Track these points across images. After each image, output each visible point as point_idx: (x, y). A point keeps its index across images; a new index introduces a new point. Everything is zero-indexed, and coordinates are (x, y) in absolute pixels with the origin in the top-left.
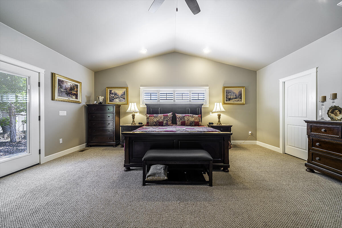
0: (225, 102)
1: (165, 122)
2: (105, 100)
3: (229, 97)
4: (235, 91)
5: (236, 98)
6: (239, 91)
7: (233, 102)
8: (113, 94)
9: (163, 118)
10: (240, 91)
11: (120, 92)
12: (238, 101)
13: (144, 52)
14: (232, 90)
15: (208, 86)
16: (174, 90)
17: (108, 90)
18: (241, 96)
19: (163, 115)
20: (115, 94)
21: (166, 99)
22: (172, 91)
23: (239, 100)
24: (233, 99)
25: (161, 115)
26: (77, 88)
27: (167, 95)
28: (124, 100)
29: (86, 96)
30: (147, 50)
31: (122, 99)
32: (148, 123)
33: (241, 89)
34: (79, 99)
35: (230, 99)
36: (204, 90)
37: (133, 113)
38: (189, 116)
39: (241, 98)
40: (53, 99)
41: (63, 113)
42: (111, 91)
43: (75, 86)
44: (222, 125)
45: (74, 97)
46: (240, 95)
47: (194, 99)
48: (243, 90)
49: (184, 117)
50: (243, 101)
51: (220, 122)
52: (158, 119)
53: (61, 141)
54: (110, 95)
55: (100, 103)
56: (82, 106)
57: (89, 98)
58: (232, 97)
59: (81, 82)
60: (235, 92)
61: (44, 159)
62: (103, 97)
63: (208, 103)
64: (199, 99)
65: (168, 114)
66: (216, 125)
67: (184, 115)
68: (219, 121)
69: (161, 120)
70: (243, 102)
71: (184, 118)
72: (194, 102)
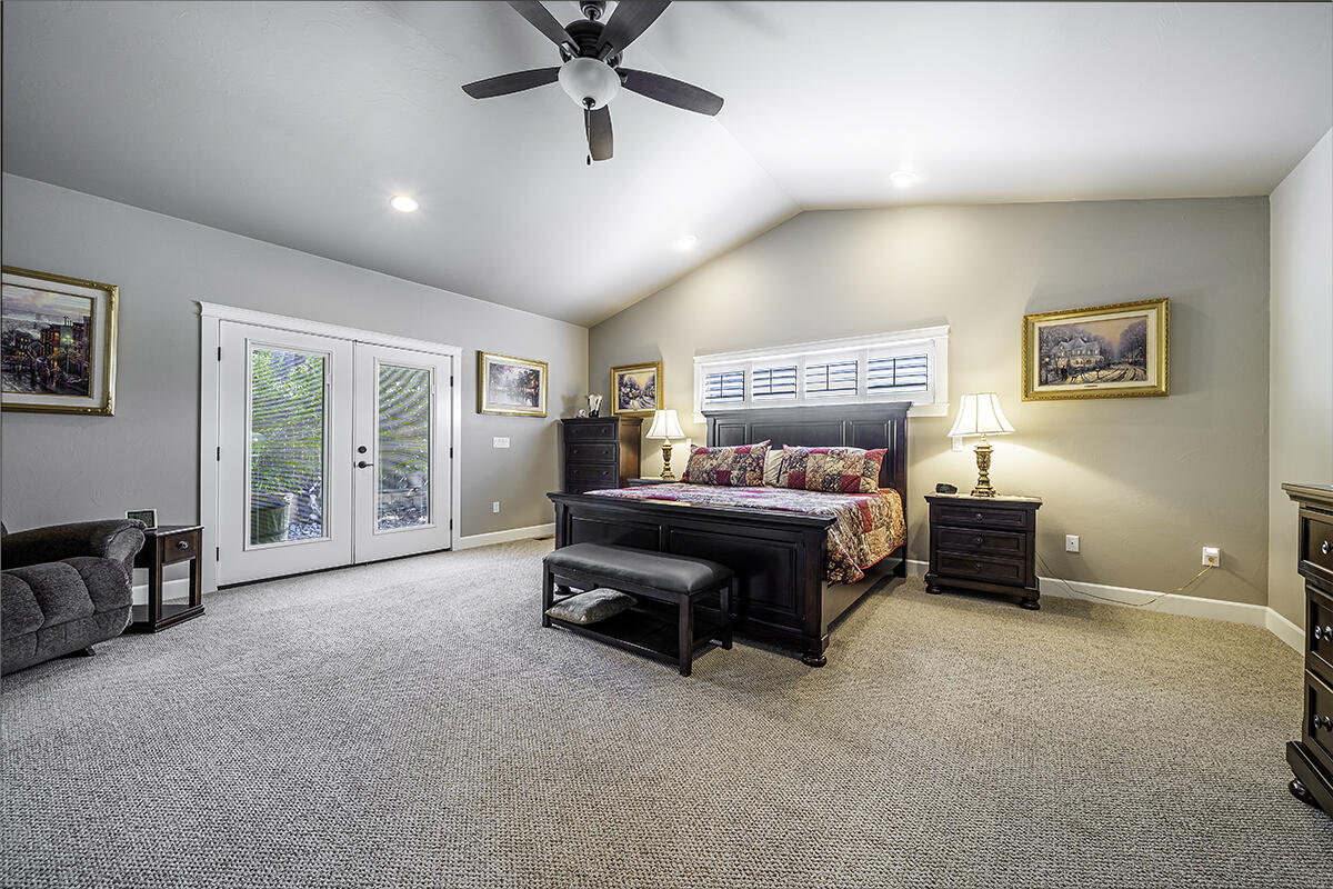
0: (1037, 388)
1: (735, 473)
2: (607, 404)
3: (1062, 363)
4: (1093, 331)
5: (1107, 365)
6: (1126, 325)
7: (1082, 387)
8: (626, 386)
9: (730, 460)
10: (1132, 328)
11: (641, 378)
12: (1120, 378)
13: (687, 246)
14: (1081, 328)
15: (944, 322)
16: (799, 357)
17: (617, 374)
18: (1144, 354)
19: (734, 448)
20: (632, 386)
21: (767, 390)
22: (794, 358)
23: (1130, 374)
24: (1083, 371)
25: (728, 448)
26: (537, 378)
27: (774, 375)
28: (651, 402)
29: (563, 398)
30: (695, 238)
31: (646, 398)
32: (687, 474)
33: (1143, 313)
34: (542, 408)
35: (1064, 374)
36: (925, 344)
37: (667, 443)
38: (825, 453)
39: (1141, 363)
40: (479, 411)
41: (502, 443)
42: (622, 377)
43: (531, 375)
44: (997, 498)
45: (529, 402)
46: (1131, 350)
47: (881, 382)
48: (1153, 320)
49: (807, 455)
50: (1154, 376)
51: (987, 482)
52: (715, 463)
53: (496, 507)
54: (620, 390)
55: (594, 414)
56: (553, 424)
57: (570, 403)
58: (1077, 362)
59: (546, 361)
60: (1101, 334)
61: (460, 542)
62: (600, 398)
63: (943, 396)
64: (898, 381)
65: (754, 446)
66: (968, 496)
67: (806, 449)
68: (984, 479)
69: (724, 467)
70: (1152, 380)
71: (805, 459)
72: (877, 396)
